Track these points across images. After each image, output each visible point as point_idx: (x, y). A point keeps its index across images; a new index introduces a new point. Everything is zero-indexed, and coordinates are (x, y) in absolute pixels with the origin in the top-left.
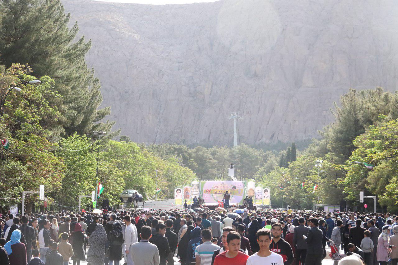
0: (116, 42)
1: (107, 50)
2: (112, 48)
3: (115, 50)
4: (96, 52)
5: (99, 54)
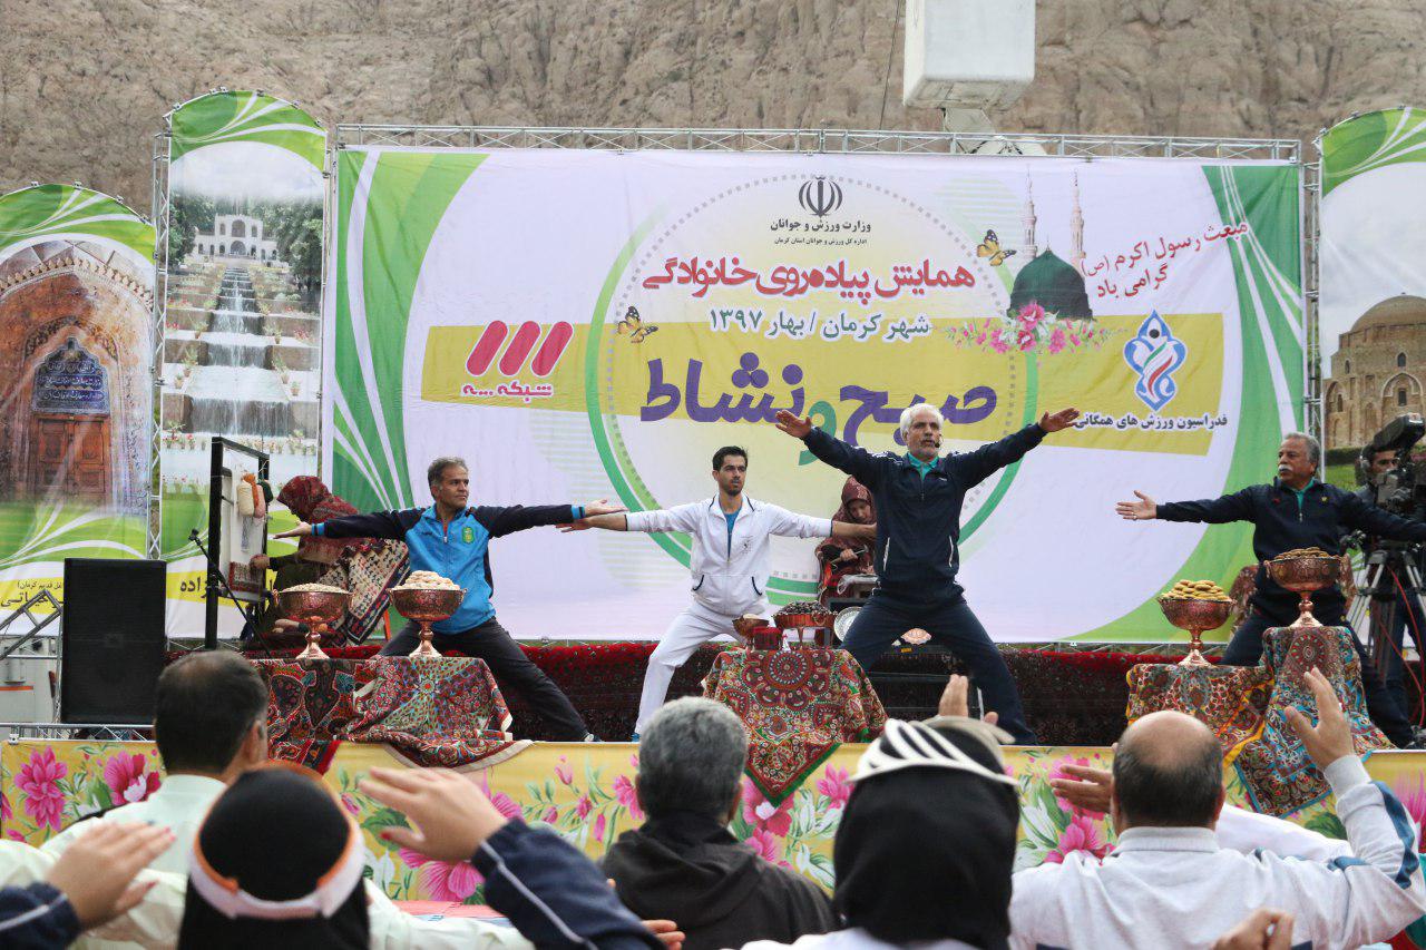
0: (122, 41)
1: (83, 74)
2: (106, 66)
3: (115, 76)
4: (33, 81)
5: (44, 90)
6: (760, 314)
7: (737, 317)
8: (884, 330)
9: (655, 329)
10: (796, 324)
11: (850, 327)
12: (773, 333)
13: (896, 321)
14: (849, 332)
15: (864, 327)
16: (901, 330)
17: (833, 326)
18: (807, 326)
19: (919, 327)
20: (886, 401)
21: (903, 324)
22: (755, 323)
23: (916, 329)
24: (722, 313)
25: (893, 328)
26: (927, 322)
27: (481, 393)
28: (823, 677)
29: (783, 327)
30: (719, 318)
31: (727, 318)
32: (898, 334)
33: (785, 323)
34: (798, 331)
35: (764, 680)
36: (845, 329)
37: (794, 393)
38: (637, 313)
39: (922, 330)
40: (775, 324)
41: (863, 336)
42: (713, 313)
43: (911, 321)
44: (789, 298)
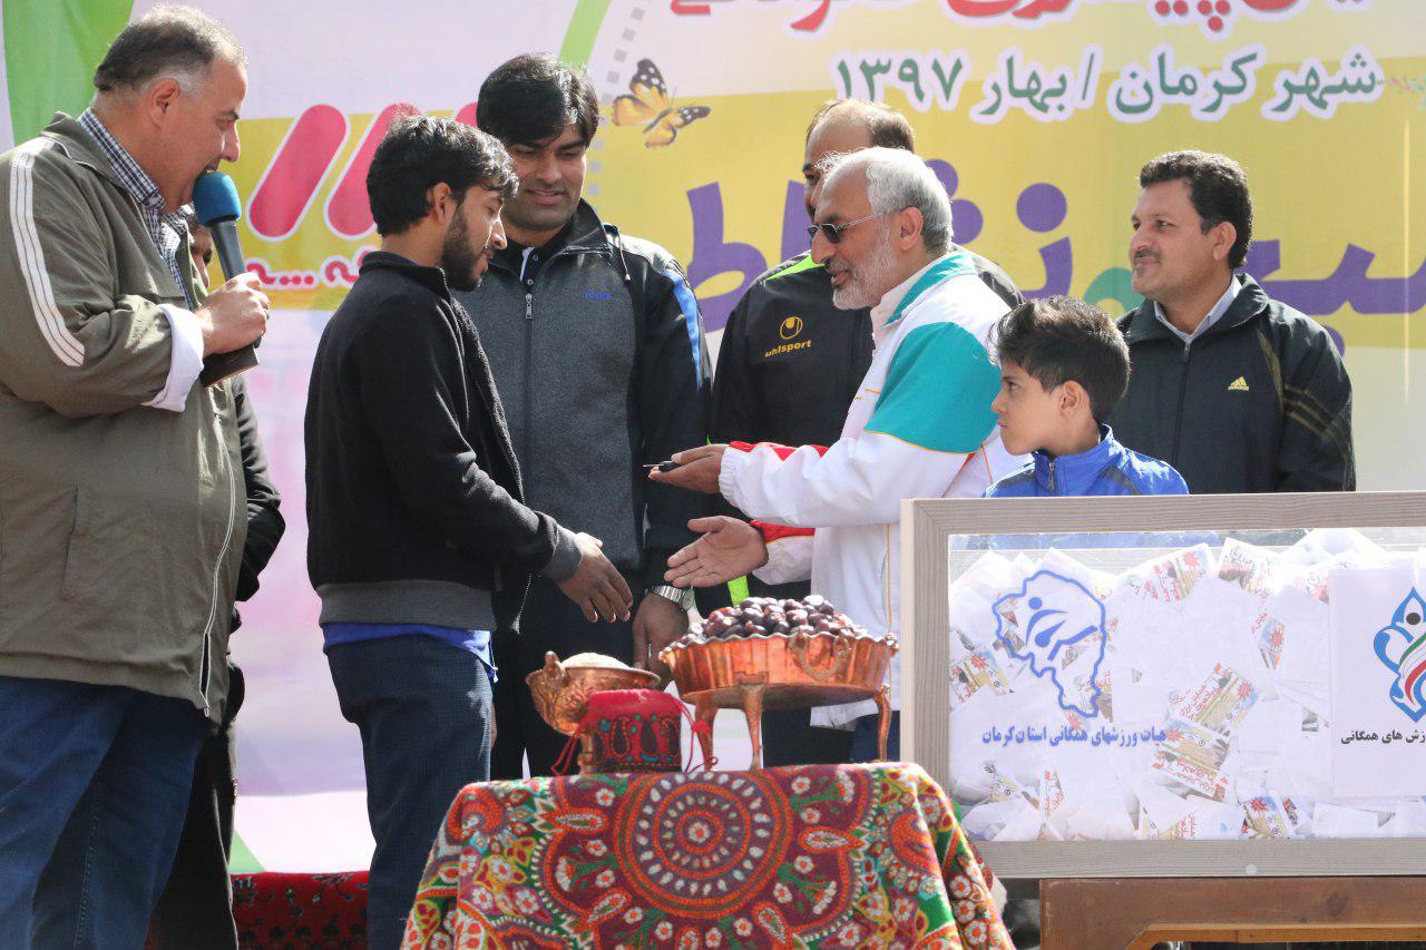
6: (958, 67)
7: (903, 77)
8: (1264, 93)
9: (704, 112)
10: (1049, 82)
11: (1181, 88)
12: (992, 110)
13: (1295, 67)
14: (1181, 98)
15: (1217, 85)
16: (1307, 90)
17: (1138, 84)
18: (1074, 87)
19: (1352, 81)
20: (1275, 265)
21: (1313, 73)
22: (947, 89)
23: (1344, 86)
24: (864, 67)
25: (1287, 85)
26: (1372, 66)
27: (284, 281)
28: (829, 865)
29: (1016, 93)
30: (858, 78)
31: (878, 78)
32: (1301, 100)
33: (1020, 84)
34: (1052, 102)
35: (621, 883)
36: (1167, 90)
37: (1046, 253)
38: (657, 75)
39: (1359, 86)
40: (996, 88)
41: (1213, 108)
42: (843, 68)
43: (1332, 67)
44: (1027, 23)
